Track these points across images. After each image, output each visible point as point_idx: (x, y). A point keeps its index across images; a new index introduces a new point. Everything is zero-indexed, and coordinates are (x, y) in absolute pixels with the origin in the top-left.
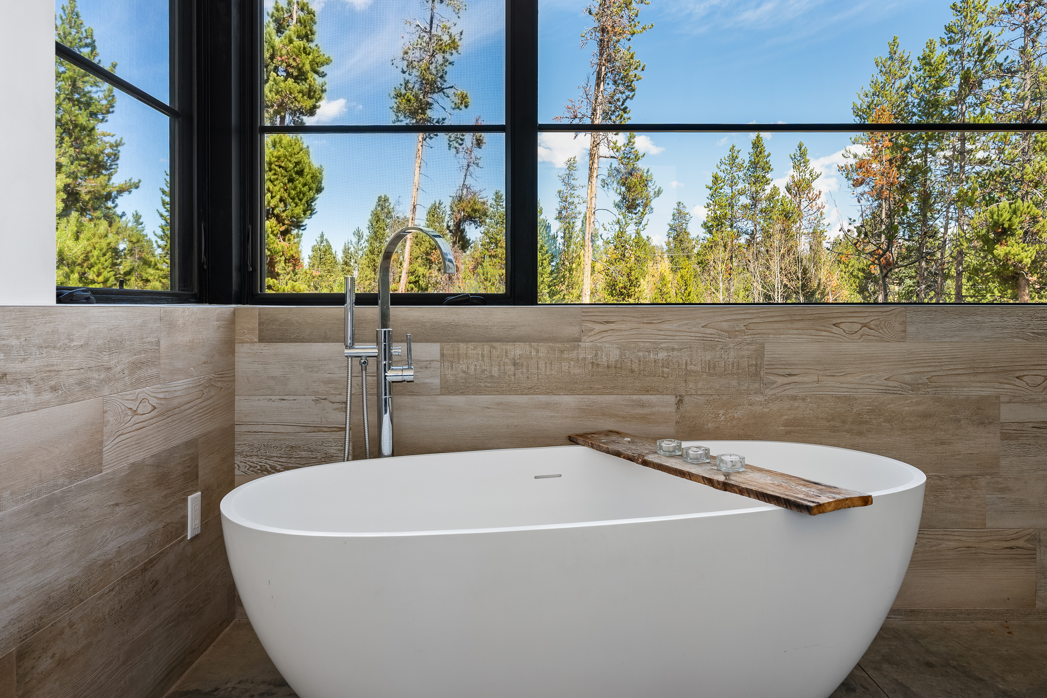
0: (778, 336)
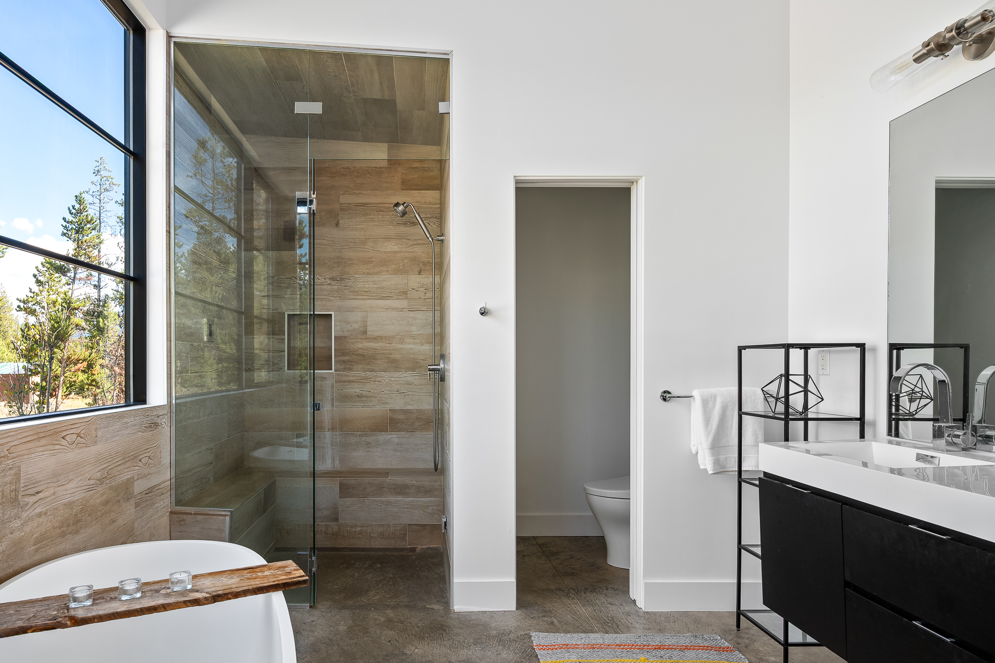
0: (30, 456)
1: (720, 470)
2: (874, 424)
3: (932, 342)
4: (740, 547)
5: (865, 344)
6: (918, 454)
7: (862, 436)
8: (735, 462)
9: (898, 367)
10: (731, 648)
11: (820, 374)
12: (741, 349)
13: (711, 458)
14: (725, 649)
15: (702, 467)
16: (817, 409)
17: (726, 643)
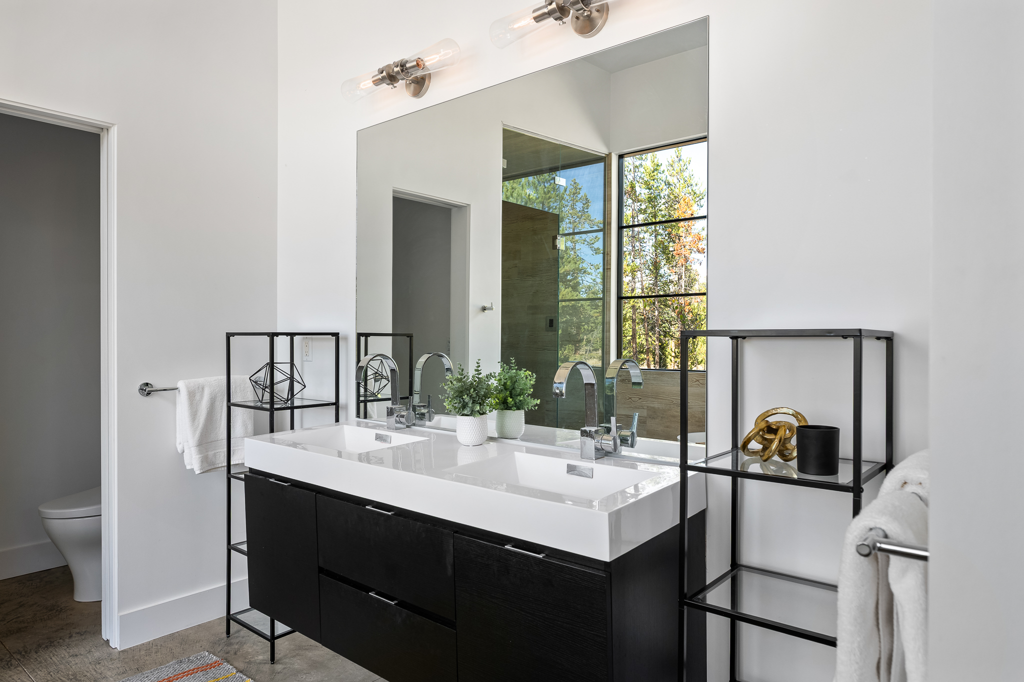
1: (208, 467)
2: (346, 407)
3: (391, 332)
4: (230, 547)
5: (339, 333)
6: (377, 434)
7: (337, 420)
8: (225, 457)
9: (366, 354)
10: (219, 661)
11: (304, 360)
12: (229, 336)
13: (198, 456)
14: (211, 666)
15: (188, 467)
16: (302, 395)
17: (215, 657)
